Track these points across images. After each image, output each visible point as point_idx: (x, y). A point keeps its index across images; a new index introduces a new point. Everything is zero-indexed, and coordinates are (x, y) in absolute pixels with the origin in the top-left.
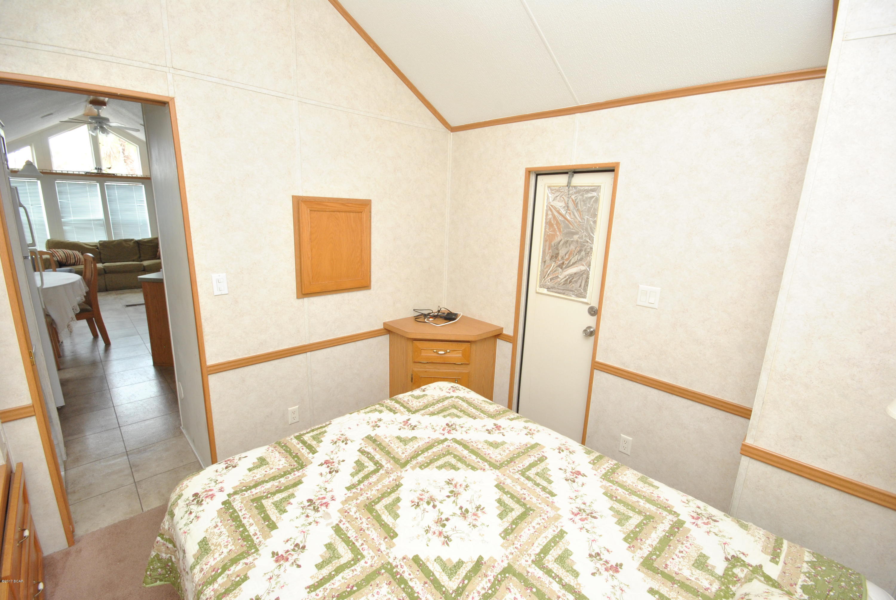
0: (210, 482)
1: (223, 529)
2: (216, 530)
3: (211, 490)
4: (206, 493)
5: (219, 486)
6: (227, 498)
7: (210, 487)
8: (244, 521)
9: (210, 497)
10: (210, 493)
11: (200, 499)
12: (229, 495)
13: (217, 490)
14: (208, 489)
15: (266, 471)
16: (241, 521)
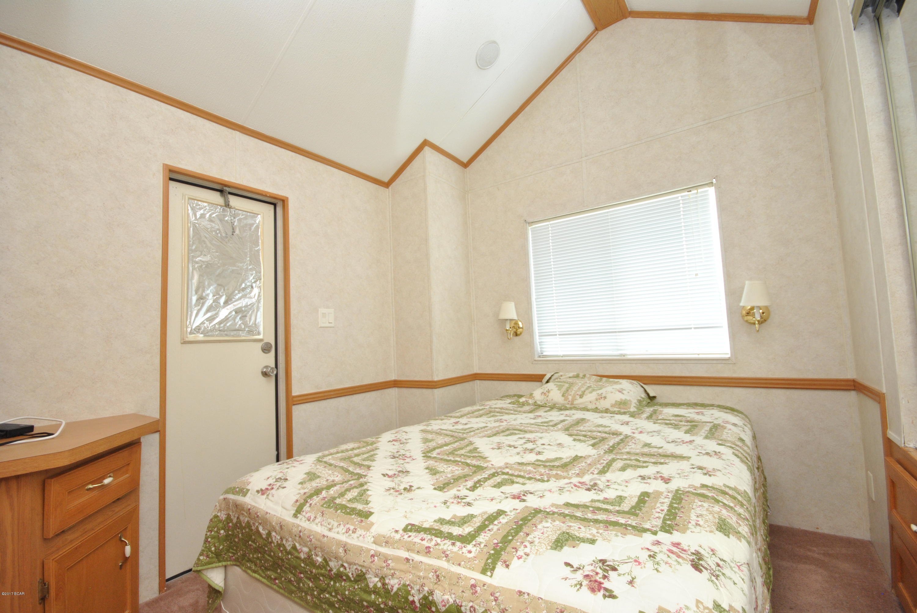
0: (661, 562)
1: (693, 517)
2: (701, 523)
3: (670, 551)
4: (681, 554)
5: (655, 548)
6: (659, 533)
7: (668, 556)
8: (665, 508)
9: (679, 547)
10: (675, 549)
11: (694, 557)
12: (655, 533)
13: (662, 546)
14: (674, 557)
15: (580, 528)
16: (668, 511)
